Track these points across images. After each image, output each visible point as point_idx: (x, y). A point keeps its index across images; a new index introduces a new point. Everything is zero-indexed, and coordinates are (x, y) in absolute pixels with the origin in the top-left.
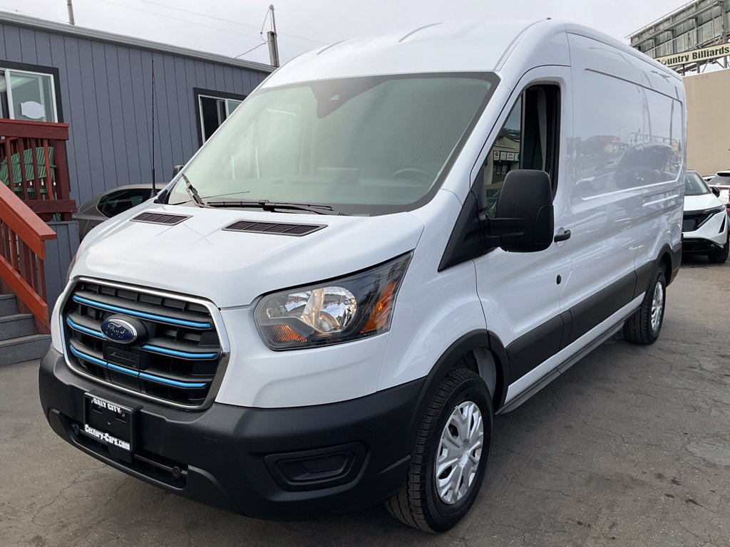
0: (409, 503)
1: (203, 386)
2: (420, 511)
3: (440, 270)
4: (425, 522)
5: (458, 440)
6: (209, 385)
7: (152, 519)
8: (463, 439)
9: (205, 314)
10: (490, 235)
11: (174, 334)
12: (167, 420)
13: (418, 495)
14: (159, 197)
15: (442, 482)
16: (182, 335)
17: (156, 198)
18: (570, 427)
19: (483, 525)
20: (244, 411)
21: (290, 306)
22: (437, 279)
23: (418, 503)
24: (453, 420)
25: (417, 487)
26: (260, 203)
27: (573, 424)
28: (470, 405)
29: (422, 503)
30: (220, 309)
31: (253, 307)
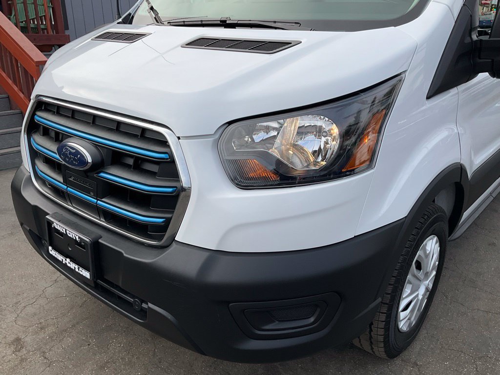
0: (371, 337)
1: (163, 222)
2: (382, 345)
3: (428, 98)
4: (384, 353)
5: (420, 274)
6: (168, 221)
7: (121, 325)
8: (425, 272)
9: (164, 143)
10: (480, 59)
11: (131, 161)
12: (125, 255)
13: (382, 332)
14: (122, 20)
15: (402, 315)
16: (138, 165)
17: (120, 20)
18: (494, 244)
19: (432, 349)
20: (207, 254)
21: (259, 137)
22: (424, 108)
23: (381, 338)
24: (419, 255)
25: (382, 325)
26: (221, 21)
27: (495, 241)
28: (434, 237)
29: (385, 338)
30: (179, 138)
31: (217, 136)
